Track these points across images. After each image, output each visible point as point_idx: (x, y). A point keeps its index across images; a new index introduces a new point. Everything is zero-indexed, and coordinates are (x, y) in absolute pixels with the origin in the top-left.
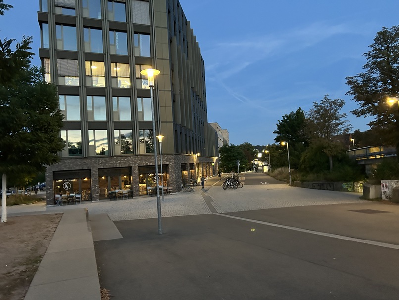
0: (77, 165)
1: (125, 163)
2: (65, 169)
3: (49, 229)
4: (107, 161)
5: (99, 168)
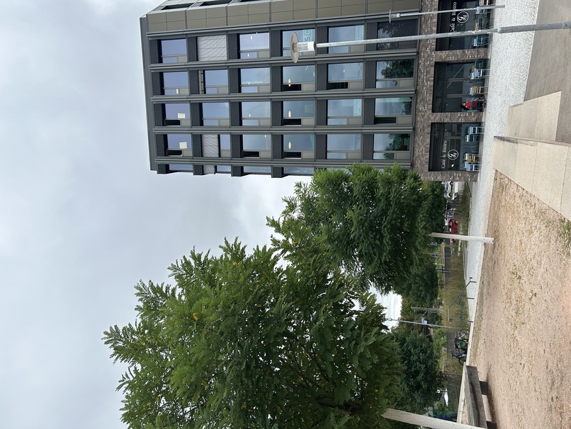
0: (423, 141)
1: (428, 72)
2: (428, 157)
3: (518, 195)
4: (423, 99)
5: (431, 111)
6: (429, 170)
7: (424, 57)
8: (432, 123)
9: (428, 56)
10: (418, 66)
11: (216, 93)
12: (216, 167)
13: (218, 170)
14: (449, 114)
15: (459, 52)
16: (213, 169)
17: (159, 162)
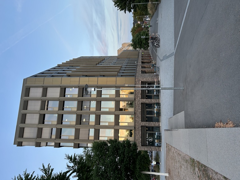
0: (139, 133)
1: (139, 106)
2: (141, 140)
3: (175, 152)
4: (137, 116)
5: (141, 121)
6: (142, 146)
7: (137, 100)
8: (142, 126)
9: (139, 100)
10: (135, 104)
11: (52, 110)
12: (47, 143)
13: (48, 145)
14: (148, 122)
15: (149, 100)
16: (45, 144)
17: (19, 141)
